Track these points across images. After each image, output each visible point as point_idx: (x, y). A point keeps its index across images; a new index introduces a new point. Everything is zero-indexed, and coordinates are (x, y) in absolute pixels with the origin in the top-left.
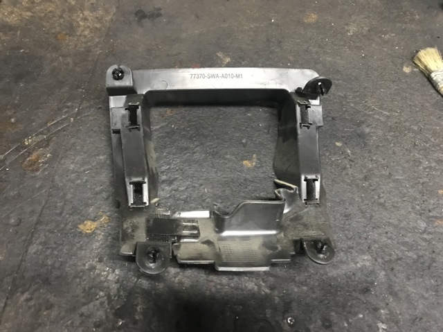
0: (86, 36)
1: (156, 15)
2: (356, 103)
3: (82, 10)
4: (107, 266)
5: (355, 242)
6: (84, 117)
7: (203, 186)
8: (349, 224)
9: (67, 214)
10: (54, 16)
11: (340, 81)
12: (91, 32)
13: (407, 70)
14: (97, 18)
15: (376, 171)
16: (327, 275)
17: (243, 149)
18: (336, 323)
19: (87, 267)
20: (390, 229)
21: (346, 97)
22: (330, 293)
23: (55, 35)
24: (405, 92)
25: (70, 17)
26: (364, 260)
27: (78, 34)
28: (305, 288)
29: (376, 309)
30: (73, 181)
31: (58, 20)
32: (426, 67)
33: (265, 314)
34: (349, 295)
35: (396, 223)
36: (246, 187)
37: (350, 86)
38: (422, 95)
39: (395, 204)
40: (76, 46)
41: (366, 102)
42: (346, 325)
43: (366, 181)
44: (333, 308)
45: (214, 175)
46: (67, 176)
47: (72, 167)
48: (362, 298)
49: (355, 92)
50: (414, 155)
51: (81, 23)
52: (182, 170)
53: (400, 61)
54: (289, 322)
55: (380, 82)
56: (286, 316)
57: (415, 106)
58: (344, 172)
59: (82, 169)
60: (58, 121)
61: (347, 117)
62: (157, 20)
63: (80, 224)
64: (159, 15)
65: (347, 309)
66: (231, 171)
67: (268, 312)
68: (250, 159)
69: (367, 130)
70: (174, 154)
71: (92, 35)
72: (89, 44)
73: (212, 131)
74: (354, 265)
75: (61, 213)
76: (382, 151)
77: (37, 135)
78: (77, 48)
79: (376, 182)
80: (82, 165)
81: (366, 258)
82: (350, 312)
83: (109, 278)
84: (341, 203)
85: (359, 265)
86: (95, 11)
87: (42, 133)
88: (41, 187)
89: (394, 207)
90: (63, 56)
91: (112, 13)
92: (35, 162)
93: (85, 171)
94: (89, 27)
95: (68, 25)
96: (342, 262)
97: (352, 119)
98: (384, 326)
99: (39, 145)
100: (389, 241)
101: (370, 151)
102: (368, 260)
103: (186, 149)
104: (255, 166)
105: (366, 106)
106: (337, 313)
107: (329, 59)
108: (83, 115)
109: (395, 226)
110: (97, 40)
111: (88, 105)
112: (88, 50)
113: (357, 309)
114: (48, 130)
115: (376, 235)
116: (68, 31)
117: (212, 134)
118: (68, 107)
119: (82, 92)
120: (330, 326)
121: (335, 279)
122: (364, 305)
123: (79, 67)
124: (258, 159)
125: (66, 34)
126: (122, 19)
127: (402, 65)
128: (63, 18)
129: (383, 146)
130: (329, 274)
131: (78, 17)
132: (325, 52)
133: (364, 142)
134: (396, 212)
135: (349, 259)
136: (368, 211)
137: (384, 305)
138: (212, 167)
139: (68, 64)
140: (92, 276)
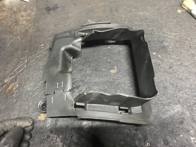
0: (24, 24)
1: (55, 8)
2: (158, 32)
3: (20, 12)
4: (55, 135)
5: (171, 100)
6: (31, 63)
7: (94, 86)
8: (167, 92)
9: (31, 112)
10: (7, 18)
11: (149, 23)
12: (26, 22)
13: (179, 11)
14: (28, 14)
15: (175, 63)
16: (161, 118)
17: (109, 64)
18: (171, 141)
19: (46, 137)
20: (187, 90)
21: (153, 30)
22: (165, 127)
23: (10, 26)
24: (181, 22)
25: (15, 16)
26: (177, 108)
27: (20, 24)
28: (152, 127)
29: (188, 131)
30: (31, 96)
31: (10, 19)
32: (188, 8)
33: (136, 144)
34: (174, 126)
35: (189, 87)
36: (114, 83)
37: (154, 25)
38: (189, 22)
39: (187, 78)
40: (20, 30)
41: (163, 30)
42: (175, 141)
43: (170, 69)
44: (168, 134)
45: (98, 80)
46: (28, 94)
47: (29, 89)
48: (181, 126)
49: (157, 27)
50: (191, 52)
51: (21, 19)
52: (82, 81)
53: (175, 8)
54: (148, 145)
55: (168, 20)
56: (146, 142)
57: (187, 28)
58: (159, 67)
59: (34, 89)
60: (19, 68)
61: (156, 40)
62: (56, 10)
63: (38, 116)
64: (57, 8)
65: (175, 133)
66: (106, 76)
67: (137, 142)
68: (114, 69)
69: (166, 44)
70: (77, 74)
71: (27, 23)
72: (26, 28)
73: (93, 59)
74: (173, 111)
75: (28, 113)
76: (175, 53)
77: (10, 77)
78: (21, 31)
79: (176, 69)
80: (34, 88)
81: (178, 106)
82: (176, 135)
83: (57, 140)
84: (161, 82)
85: (175, 111)
86: (26, 11)
87: (12, 75)
88: (16, 102)
89: (187, 79)
90: (15, 36)
91: (35, 11)
92: (11, 90)
93: (36, 90)
94: (25, 19)
95: (15, 20)
96: (167, 111)
97: (158, 40)
98: (193, 138)
99: (12, 82)
100: (188, 96)
101: (170, 54)
102: (179, 107)
103: (82, 70)
104: (117, 72)
105: (163, 32)
106: (170, 136)
107: (141, 13)
108: (30, 63)
109: (189, 88)
110: (30, 25)
111: (31, 57)
112: (27, 31)
113: (179, 133)
114: (15, 73)
115: (181, 94)
116: (15, 24)
117: (93, 60)
118: (22, 60)
119: (27, 52)
120: (168, 143)
121: (166, 119)
122: (182, 130)
123: (24, 40)
124: (117, 68)
125: (15, 25)
126: (40, 13)
127: (177, 9)
128: (12, 18)
129: (175, 50)
130: (162, 118)
131: (19, 16)
132: (139, 11)
133: (166, 50)
134: (188, 81)
135: (170, 109)
136: (174, 83)
137: (192, 128)
138: (96, 76)
139: (18, 40)
140: (49, 141)
